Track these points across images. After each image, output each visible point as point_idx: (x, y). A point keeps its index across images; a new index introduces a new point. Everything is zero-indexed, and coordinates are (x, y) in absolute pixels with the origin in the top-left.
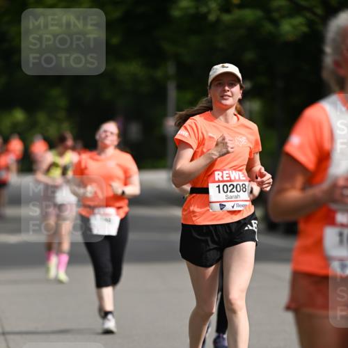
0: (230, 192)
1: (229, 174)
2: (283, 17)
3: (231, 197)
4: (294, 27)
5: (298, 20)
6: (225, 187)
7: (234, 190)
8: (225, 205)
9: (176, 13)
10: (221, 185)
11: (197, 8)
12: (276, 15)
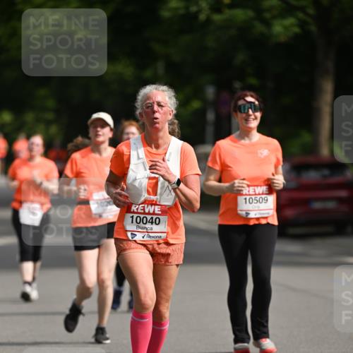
2: (274, 17)
4: (286, 28)
5: (290, 21)
9: (166, 14)
11: (187, 8)
12: (267, 15)
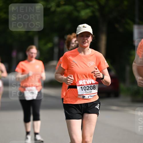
0: (88, 90)
1: (86, 81)
3: (88, 93)
6: (85, 88)
7: (89, 89)
8: (85, 96)
10: (83, 87)
